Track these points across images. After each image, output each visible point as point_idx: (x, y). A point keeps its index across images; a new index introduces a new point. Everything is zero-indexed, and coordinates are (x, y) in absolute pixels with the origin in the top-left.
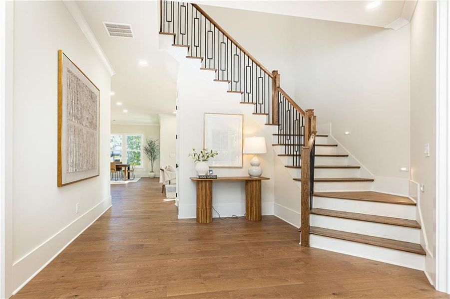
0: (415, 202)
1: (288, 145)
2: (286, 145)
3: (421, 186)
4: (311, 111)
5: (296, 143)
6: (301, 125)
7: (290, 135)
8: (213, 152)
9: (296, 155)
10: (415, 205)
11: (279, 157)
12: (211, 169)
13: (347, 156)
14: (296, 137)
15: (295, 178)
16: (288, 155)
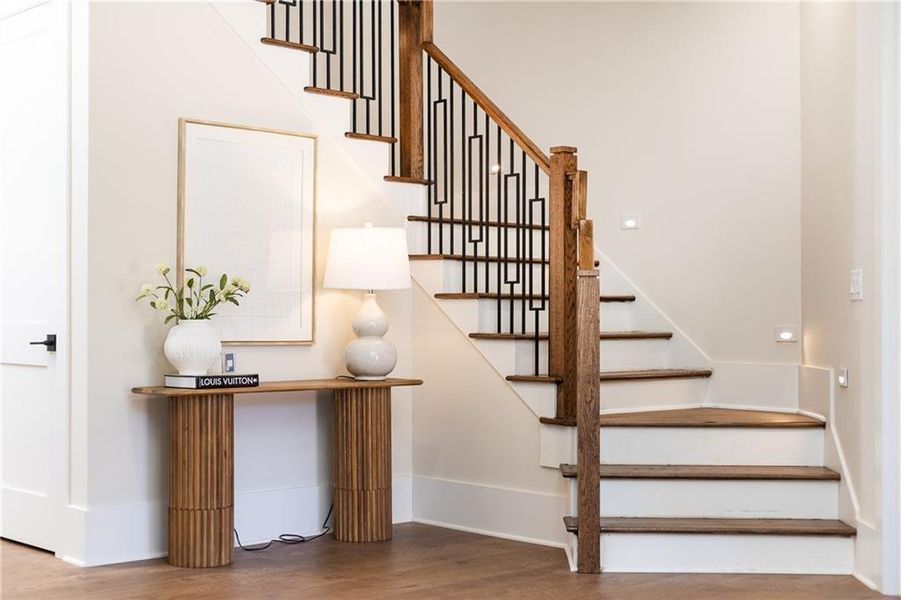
0: (822, 418)
1: (476, 259)
2: (464, 259)
3: (839, 373)
4: (569, 153)
5: (512, 254)
6: (530, 195)
7: (484, 224)
8: (229, 282)
9: (512, 297)
10: (822, 425)
11: (440, 302)
12: (229, 351)
13: (632, 299)
14: (512, 233)
15: (513, 374)
16: (477, 296)
